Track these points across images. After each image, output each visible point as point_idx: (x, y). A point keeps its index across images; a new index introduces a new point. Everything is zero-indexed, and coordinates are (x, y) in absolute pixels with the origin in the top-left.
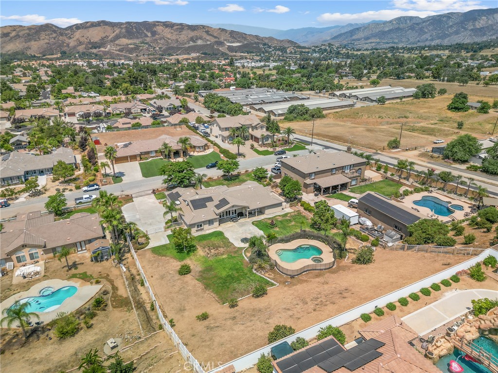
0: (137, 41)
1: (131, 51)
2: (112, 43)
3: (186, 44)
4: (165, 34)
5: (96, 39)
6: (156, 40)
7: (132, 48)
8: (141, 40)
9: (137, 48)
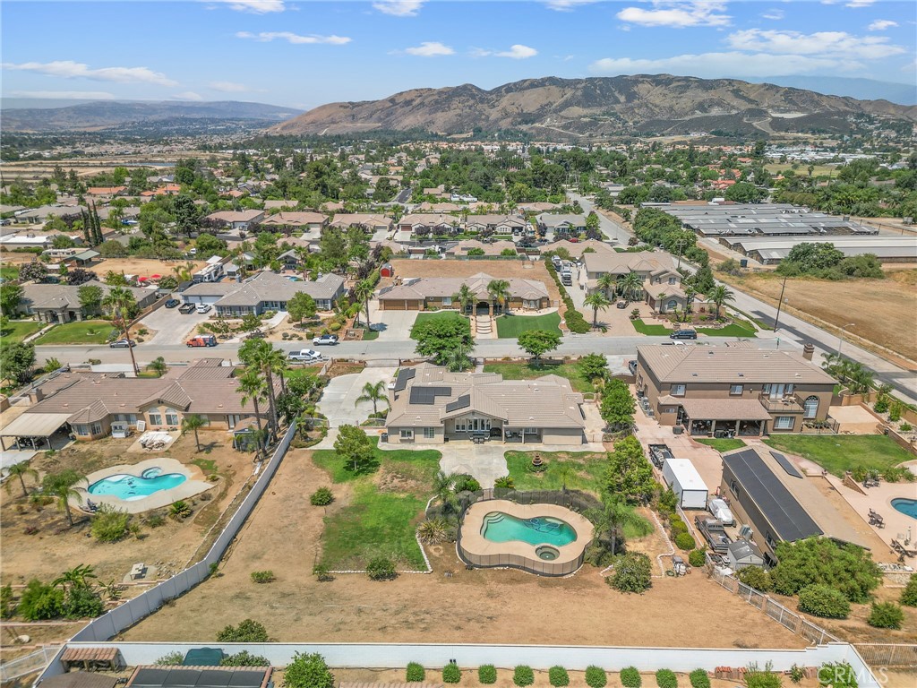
0: (597, 111)
1: (582, 128)
2: (554, 115)
3: (686, 114)
4: (652, 97)
5: (532, 108)
6: (632, 108)
7: (586, 123)
8: (604, 109)
9: (594, 122)
